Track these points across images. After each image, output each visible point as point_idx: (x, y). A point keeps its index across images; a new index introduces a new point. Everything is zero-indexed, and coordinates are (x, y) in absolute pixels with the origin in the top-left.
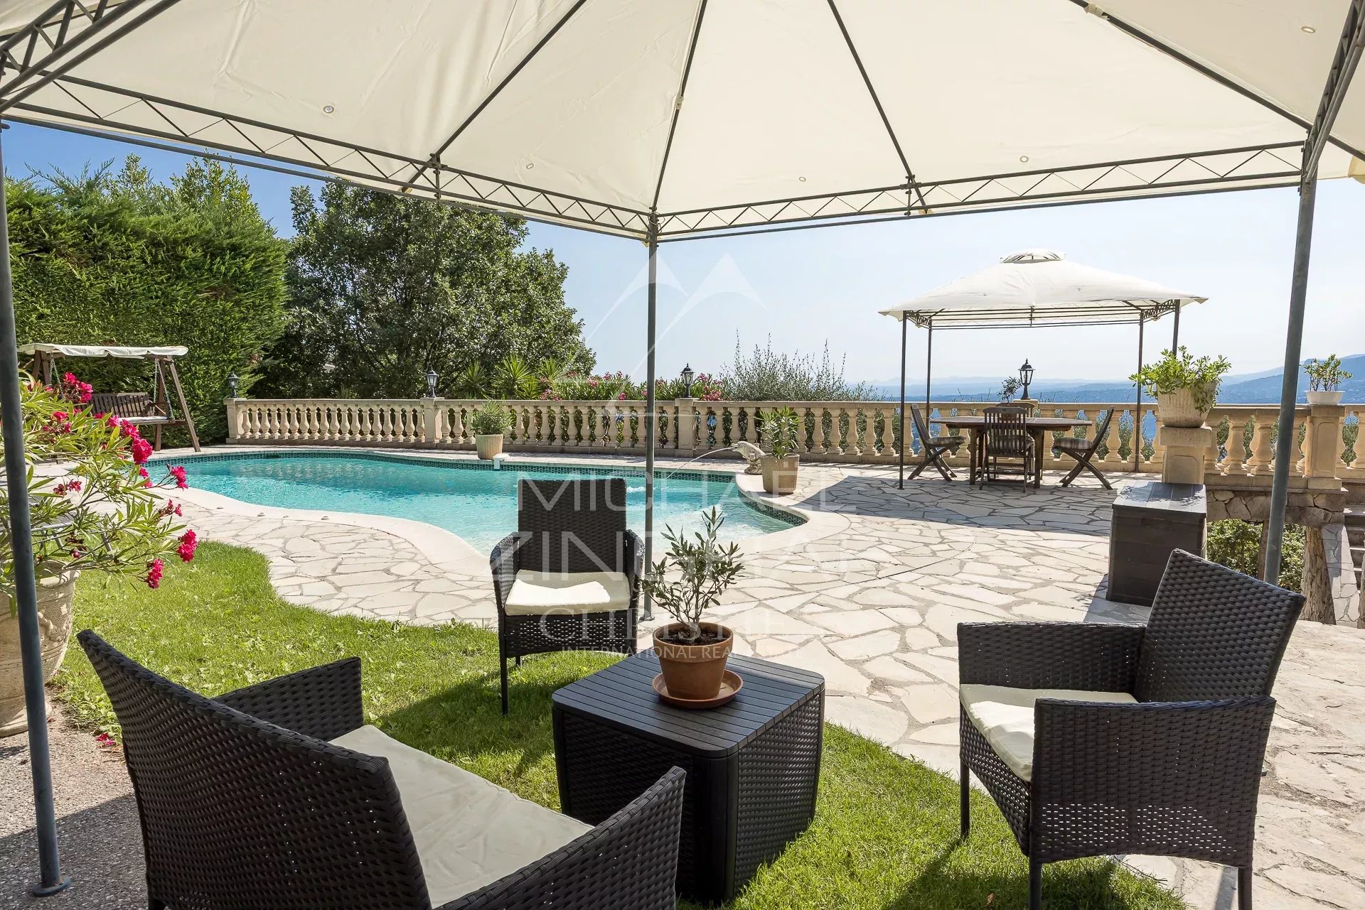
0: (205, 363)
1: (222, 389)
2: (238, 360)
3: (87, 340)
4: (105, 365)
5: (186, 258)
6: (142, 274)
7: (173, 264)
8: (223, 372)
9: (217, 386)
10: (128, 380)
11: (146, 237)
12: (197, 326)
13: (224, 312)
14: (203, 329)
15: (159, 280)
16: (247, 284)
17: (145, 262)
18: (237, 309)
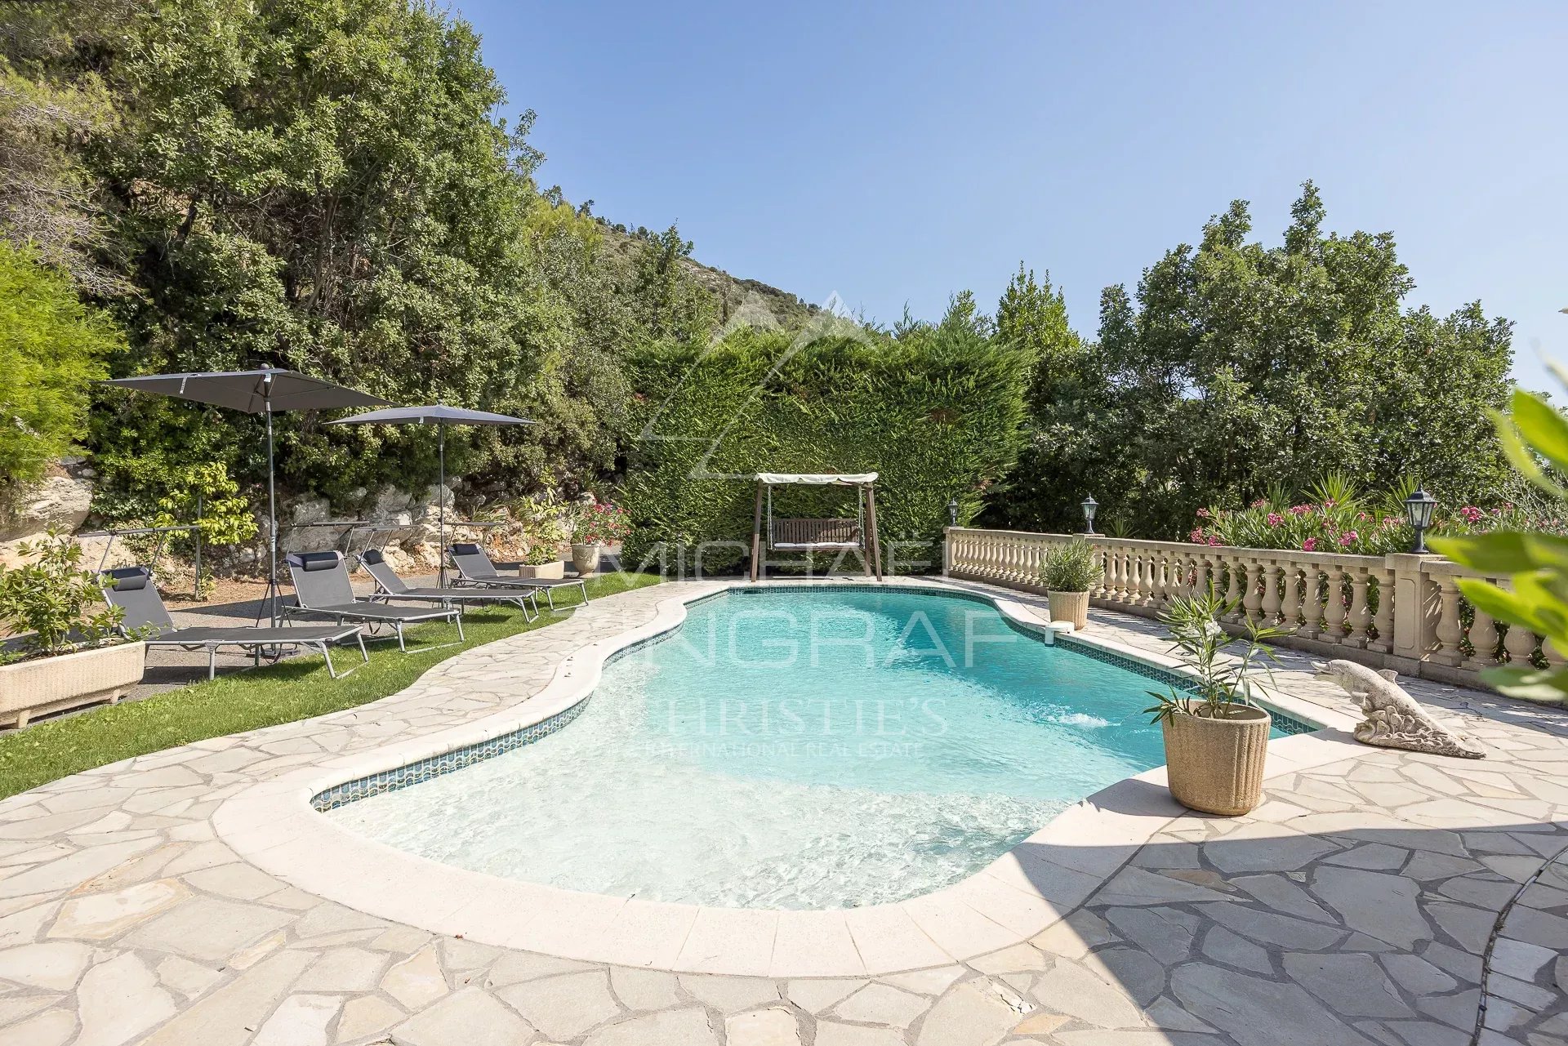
0: (923, 489)
1: (941, 517)
2: (961, 486)
3: (811, 469)
4: (827, 492)
5: (906, 383)
6: (862, 403)
7: (894, 390)
8: (944, 498)
9: (935, 514)
10: (845, 506)
11: (870, 367)
12: (916, 451)
13: (945, 435)
14: (922, 454)
15: (878, 407)
16: (972, 403)
17: (868, 392)
18: (958, 431)
